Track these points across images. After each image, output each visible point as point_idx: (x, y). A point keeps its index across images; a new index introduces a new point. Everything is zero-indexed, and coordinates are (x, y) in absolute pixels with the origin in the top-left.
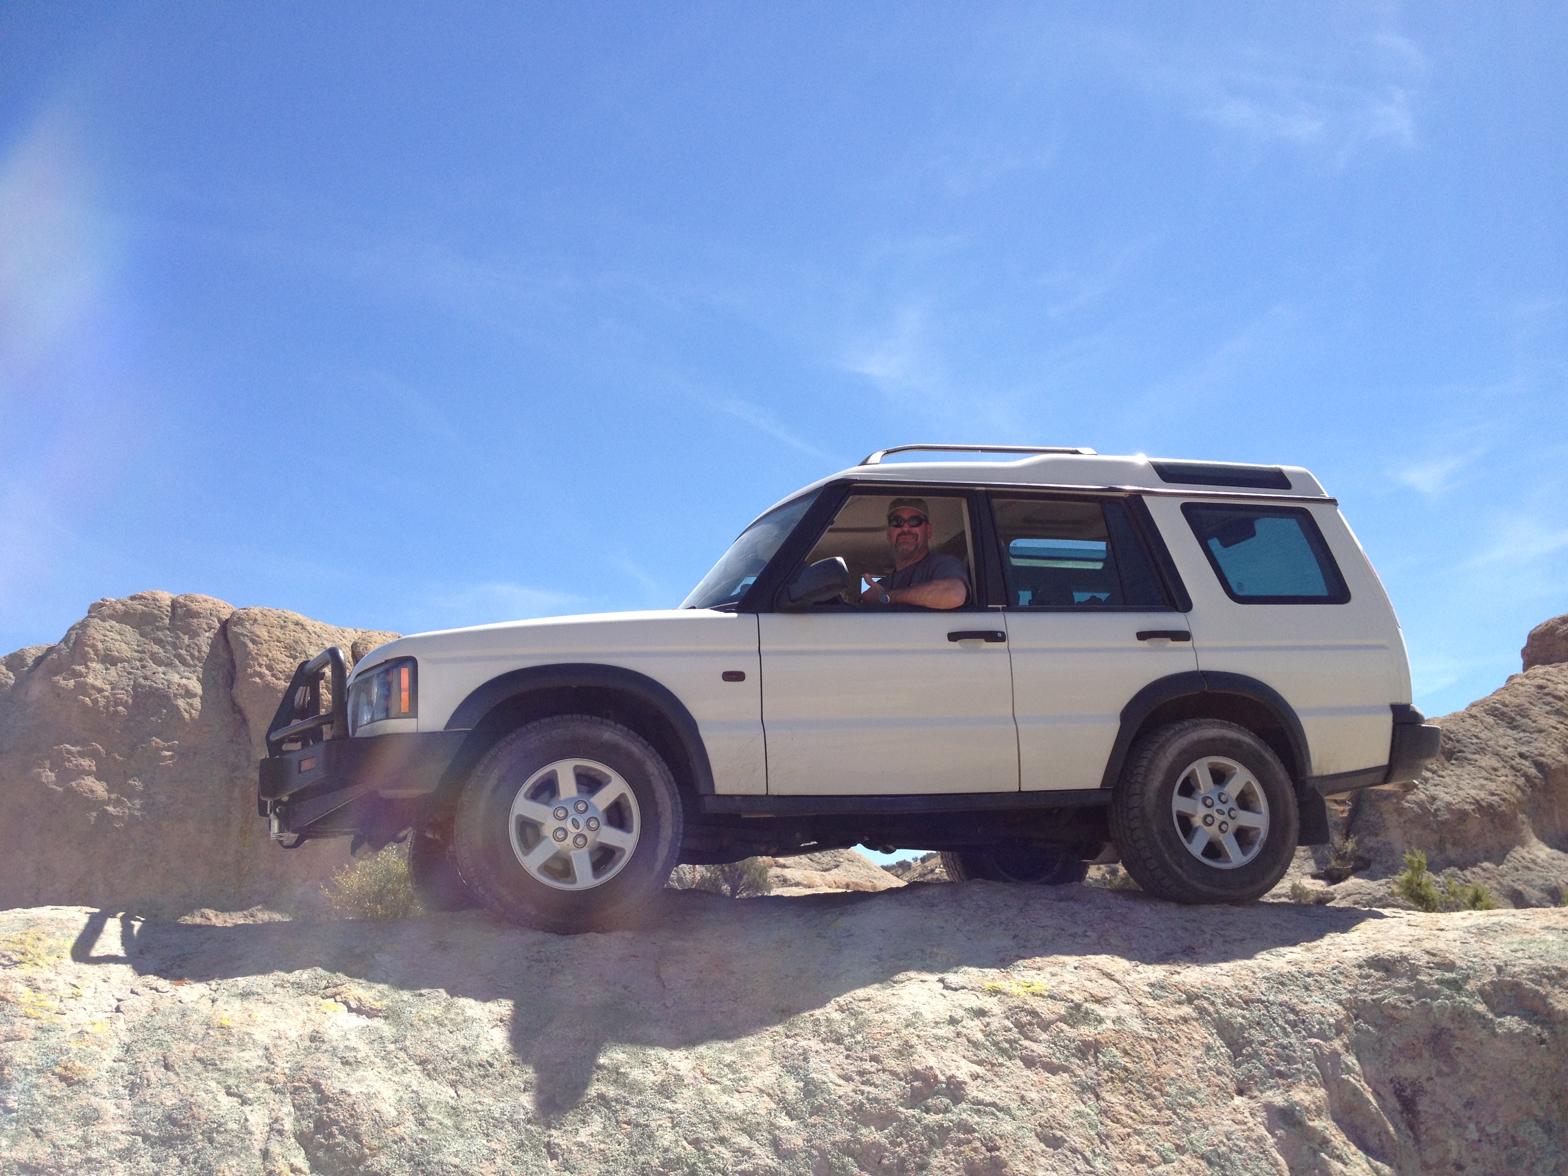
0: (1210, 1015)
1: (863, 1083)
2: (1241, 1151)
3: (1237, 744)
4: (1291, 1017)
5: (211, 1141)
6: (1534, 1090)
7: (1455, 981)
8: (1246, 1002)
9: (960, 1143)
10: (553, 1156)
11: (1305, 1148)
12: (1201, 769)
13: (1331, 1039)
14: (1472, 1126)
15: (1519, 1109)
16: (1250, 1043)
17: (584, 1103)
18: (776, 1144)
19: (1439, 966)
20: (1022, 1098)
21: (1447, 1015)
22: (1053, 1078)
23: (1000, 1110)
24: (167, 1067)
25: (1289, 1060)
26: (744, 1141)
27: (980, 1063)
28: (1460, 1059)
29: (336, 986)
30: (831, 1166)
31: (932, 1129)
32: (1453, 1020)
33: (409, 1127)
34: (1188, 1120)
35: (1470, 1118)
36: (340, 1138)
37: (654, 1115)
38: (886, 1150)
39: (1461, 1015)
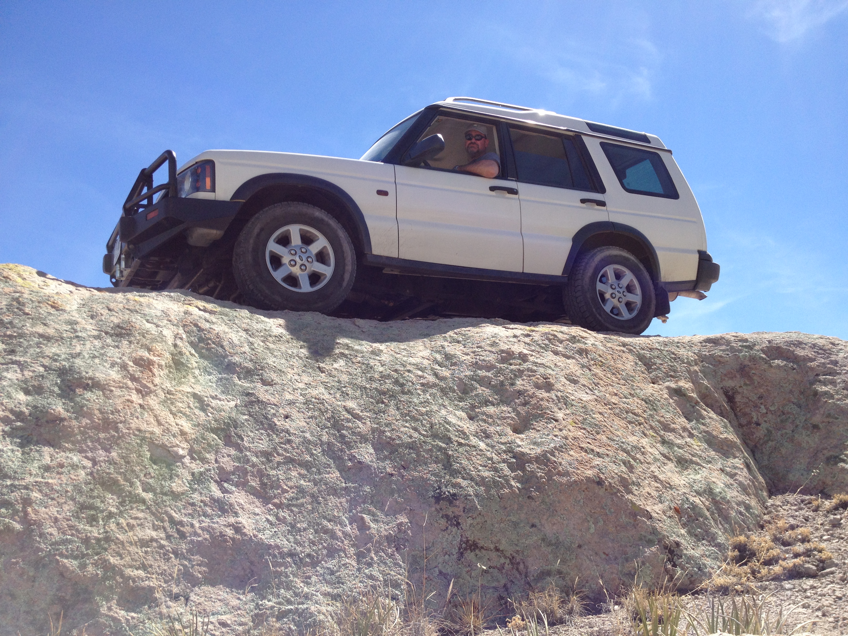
0: (634, 352)
1: (475, 355)
2: (659, 401)
3: (627, 259)
4: (673, 356)
5: (144, 337)
6: (791, 390)
7: (749, 346)
8: (650, 349)
9: (529, 376)
10: (323, 372)
11: (688, 405)
12: (610, 270)
13: (693, 366)
14: (762, 407)
15: (785, 399)
16: (655, 364)
17: (333, 355)
18: (436, 375)
19: (740, 341)
20: (556, 364)
21: (747, 359)
22: (567, 360)
23: (547, 367)
24: (109, 310)
25: (675, 371)
26: (420, 373)
27: (533, 351)
28: (755, 378)
29: (190, 301)
30: (465, 384)
31: (515, 371)
32: (750, 361)
33: (246, 348)
34: (633, 385)
35: (761, 404)
36: (213, 346)
37: (371, 361)
38: (492, 379)
39: (753, 359)
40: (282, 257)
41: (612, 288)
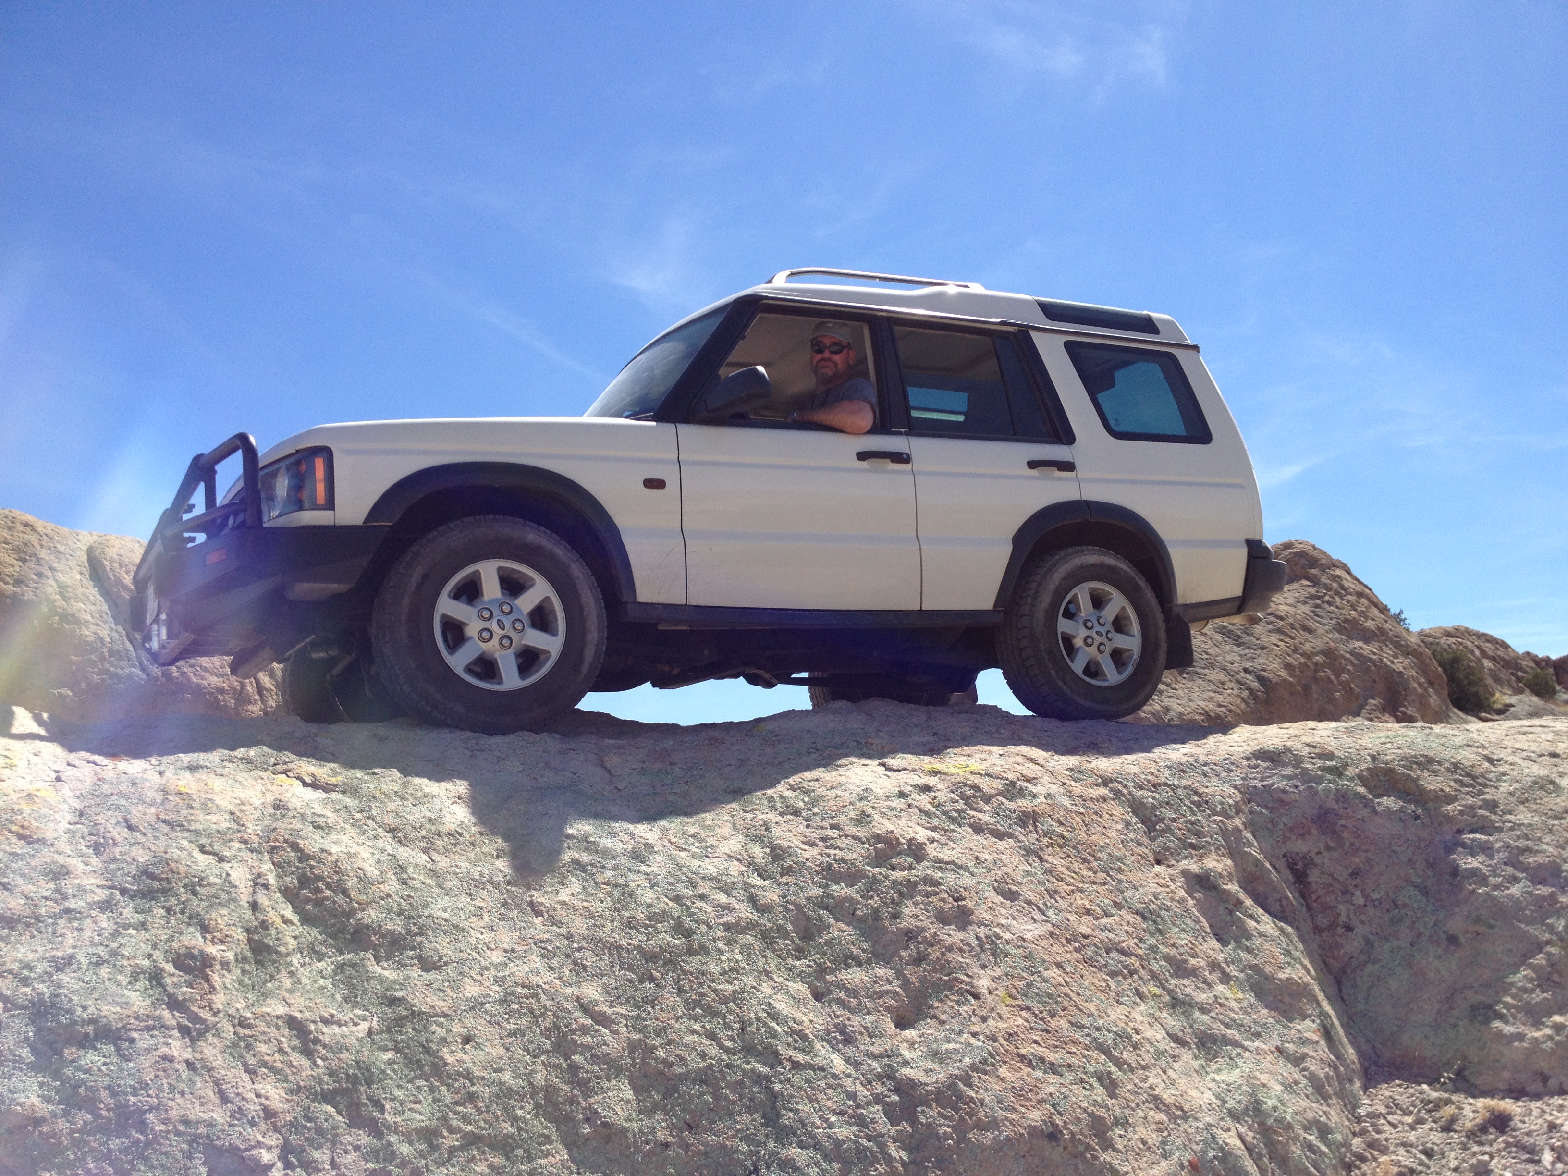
0: (1124, 795)
1: (827, 847)
2: (1168, 909)
3: (1113, 570)
4: (1196, 798)
5: (195, 894)
6: (1410, 860)
7: (1336, 768)
8: (1154, 786)
9: (927, 895)
10: (538, 914)
11: (1221, 909)
12: (1082, 593)
13: (1232, 817)
14: (1358, 893)
15: (1399, 876)
16: (1162, 820)
17: (559, 867)
18: (753, 900)
19: (1320, 756)
20: (977, 858)
21: (1332, 797)
22: (1000, 843)
23: (960, 867)
24: (130, 828)
25: (1199, 834)
26: (722, 898)
27: (934, 829)
28: (1346, 835)
29: (285, 763)
30: (808, 918)
31: (901, 884)
32: (1337, 801)
33: (392, 885)
34: (1120, 881)
35: (1356, 886)
36: (328, 893)
37: (632, 876)
38: (858, 903)
39: (1343, 796)
40: (466, 624)
41: (1087, 627)
